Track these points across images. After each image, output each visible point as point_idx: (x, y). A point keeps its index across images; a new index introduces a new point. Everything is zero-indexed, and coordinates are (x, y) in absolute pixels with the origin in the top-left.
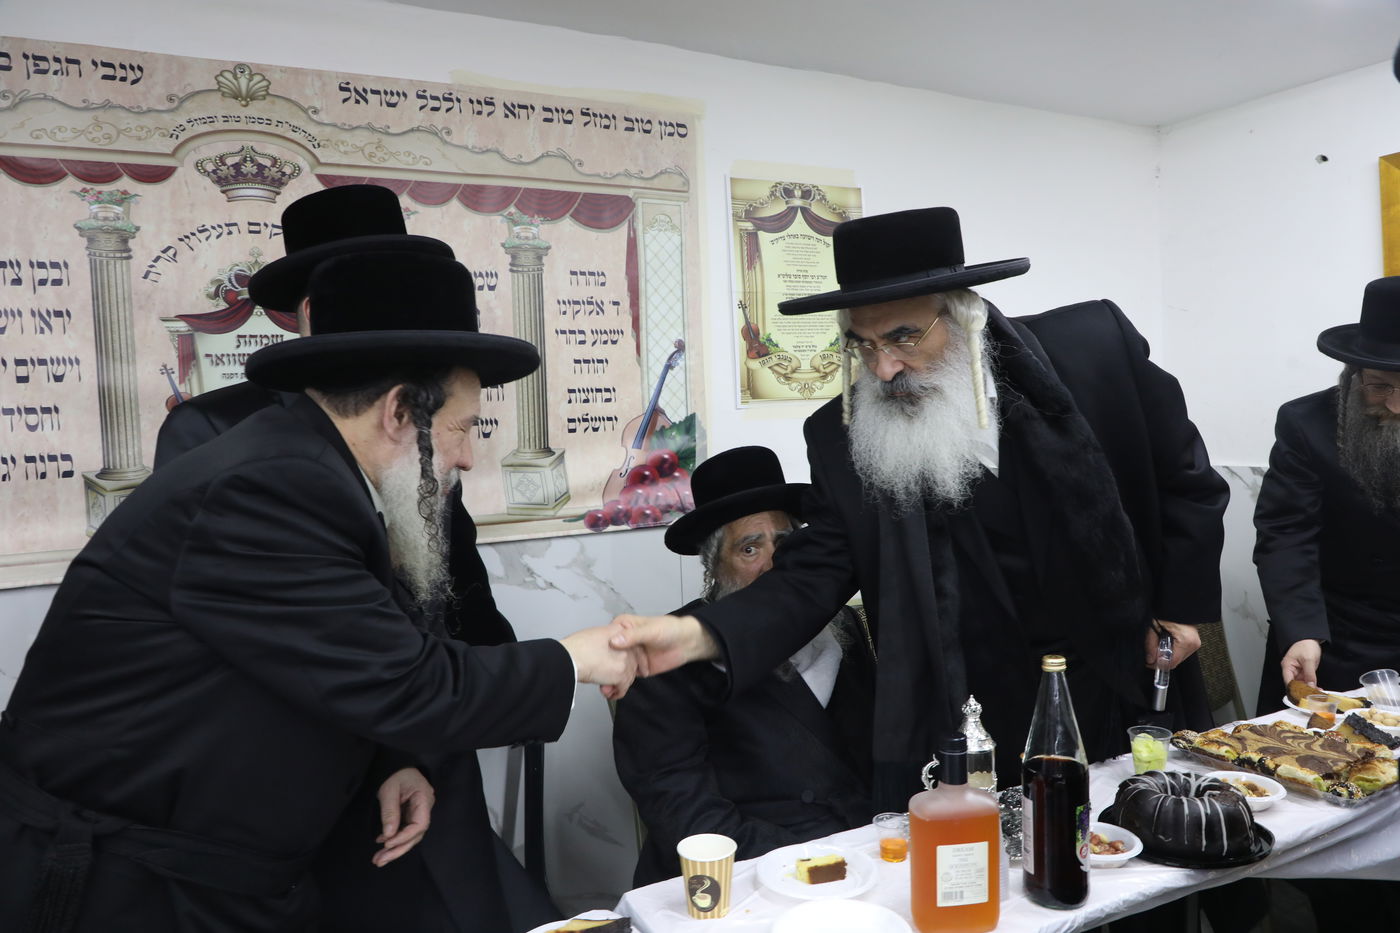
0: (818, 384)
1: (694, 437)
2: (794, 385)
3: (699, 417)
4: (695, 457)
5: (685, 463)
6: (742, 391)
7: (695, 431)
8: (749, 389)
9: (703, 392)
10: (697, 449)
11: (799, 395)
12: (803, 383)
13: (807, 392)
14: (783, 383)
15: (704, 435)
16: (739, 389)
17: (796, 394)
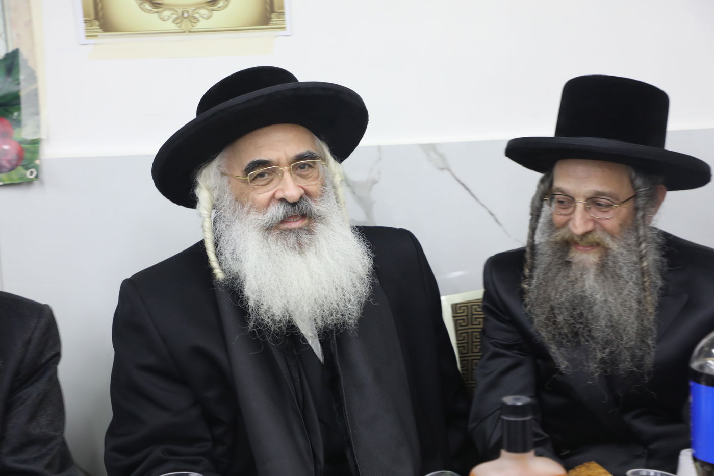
0: (204, 12)
1: (18, 79)
2: (167, 13)
3: (24, 54)
4: (19, 104)
5: (6, 110)
6: (86, 22)
7: (18, 72)
8: (97, 18)
9: (29, 23)
10: (23, 94)
11: (174, 27)
12: (180, 11)
13: (186, 25)
14: (150, 12)
15: (33, 77)
16: (81, 19)
17: (170, 26)
